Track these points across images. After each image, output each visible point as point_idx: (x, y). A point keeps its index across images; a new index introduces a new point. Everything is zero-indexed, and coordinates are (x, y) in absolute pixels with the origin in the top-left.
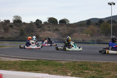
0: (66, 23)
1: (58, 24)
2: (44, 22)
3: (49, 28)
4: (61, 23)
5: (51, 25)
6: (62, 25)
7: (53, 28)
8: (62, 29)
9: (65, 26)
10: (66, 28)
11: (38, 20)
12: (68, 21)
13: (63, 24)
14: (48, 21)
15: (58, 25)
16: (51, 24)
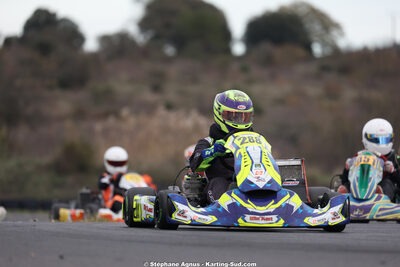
0: (308, 47)
1: (239, 58)
2: (105, 39)
3: (156, 88)
4: (266, 47)
5: (168, 60)
6: (268, 61)
7: (193, 89)
8: (281, 101)
9: (301, 69)
10: (314, 90)
11: (42, 21)
12: (327, 24)
13: (278, 52)
14: (144, 24)
15: (235, 67)
16: (170, 50)
